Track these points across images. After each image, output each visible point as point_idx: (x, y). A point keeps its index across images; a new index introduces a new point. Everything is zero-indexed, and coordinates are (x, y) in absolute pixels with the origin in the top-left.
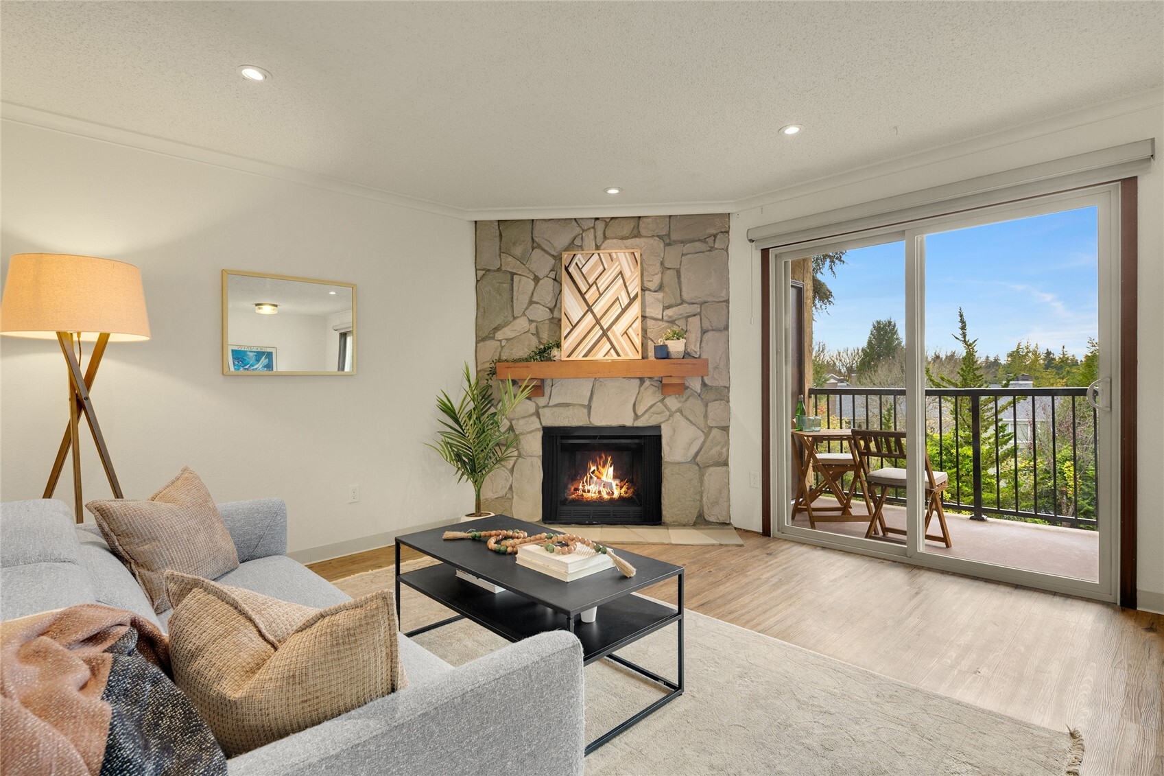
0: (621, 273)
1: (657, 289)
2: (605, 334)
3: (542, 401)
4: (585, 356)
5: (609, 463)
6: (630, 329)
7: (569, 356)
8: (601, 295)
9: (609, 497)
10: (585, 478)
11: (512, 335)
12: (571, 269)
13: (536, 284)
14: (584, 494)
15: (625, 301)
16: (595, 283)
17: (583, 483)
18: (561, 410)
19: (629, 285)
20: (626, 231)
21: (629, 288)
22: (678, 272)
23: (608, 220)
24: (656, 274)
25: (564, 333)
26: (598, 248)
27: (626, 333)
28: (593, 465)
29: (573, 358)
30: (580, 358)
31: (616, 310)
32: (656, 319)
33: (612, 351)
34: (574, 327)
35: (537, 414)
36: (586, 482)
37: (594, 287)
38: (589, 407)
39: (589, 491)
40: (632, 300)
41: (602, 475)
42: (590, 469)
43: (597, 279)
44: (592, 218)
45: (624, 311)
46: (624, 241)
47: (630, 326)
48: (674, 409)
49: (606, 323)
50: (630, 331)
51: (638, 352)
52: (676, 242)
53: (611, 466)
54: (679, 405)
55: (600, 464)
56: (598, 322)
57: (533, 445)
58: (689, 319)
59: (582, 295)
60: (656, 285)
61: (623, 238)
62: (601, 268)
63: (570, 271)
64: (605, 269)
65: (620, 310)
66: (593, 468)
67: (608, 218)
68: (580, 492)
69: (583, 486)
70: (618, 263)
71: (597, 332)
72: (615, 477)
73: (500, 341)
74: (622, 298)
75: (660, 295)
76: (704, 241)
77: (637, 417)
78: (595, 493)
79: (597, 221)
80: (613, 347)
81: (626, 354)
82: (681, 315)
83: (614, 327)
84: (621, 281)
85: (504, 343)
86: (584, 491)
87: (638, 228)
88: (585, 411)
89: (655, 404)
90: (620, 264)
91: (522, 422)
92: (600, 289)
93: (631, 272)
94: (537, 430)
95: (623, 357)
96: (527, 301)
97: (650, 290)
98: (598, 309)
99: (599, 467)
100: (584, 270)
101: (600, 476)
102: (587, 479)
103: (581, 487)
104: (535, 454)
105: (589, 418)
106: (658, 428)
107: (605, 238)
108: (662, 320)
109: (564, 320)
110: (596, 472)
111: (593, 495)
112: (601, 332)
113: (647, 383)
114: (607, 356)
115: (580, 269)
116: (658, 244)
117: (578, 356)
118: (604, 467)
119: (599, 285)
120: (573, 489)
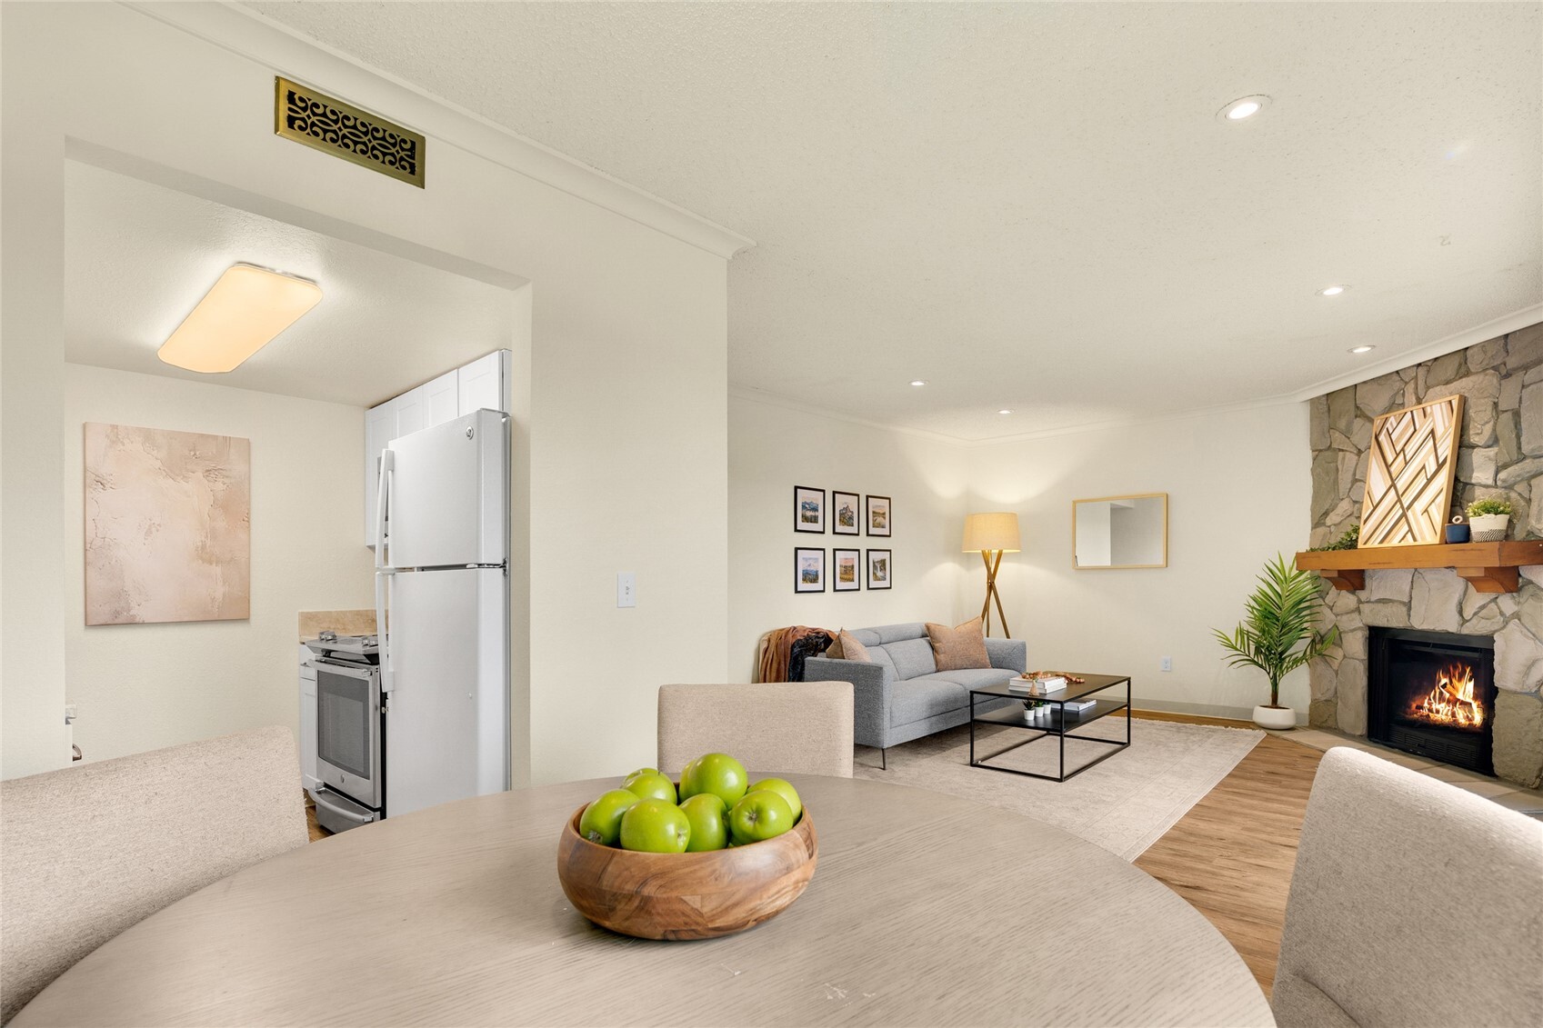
0: (1432, 432)
1: (1490, 443)
2: (1404, 515)
3: (1363, 595)
4: (1382, 542)
5: (1467, 676)
6: (1433, 505)
7: (1365, 543)
8: (1406, 464)
9: (1468, 723)
10: (1433, 693)
11: (1338, 519)
12: (1382, 438)
13: (1359, 456)
14: (1430, 714)
15: (1432, 467)
16: (1403, 449)
17: (1430, 699)
18: (1380, 606)
19: (1440, 446)
20: (1450, 373)
21: (1438, 451)
22: (1517, 414)
23: (1429, 364)
24: (1487, 423)
25: (1364, 516)
26: (1419, 401)
27: (1426, 511)
28: (1445, 677)
29: (1368, 546)
30: (1376, 545)
31: (1422, 481)
32: (1487, 486)
33: (1409, 535)
34: (1375, 508)
35: (1358, 610)
36: (1434, 697)
37: (1402, 455)
38: (1409, 605)
39: (1438, 712)
40: (1440, 466)
41: (1457, 691)
42: (1440, 681)
43: (1405, 445)
44: (1413, 366)
45: (1429, 481)
46: (1448, 386)
47: (1433, 501)
48: (1508, 613)
49: (1406, 501)
50: (1432, 508)
51: (1437, 535)
52: (1516, 370)
53: (1470, 680)
54: (1516, 608)
55: (1454, 676)
56: (1399, 500)
57: (1356, 646)
58: (1533, 482)
59: (1388, 467)
60: (1489, 438)
61: (1448, 382)
62: (1412, 429)
63: (1380, 439)
64: (1415, 430)
65: (1426, 481)
66: (1444, 681)
67: (1429, 361)
68: (1425, 712)
69: (1430, 704)
70: (1431, 419)
71: (1398, 512)
72: (1475, 697)
73: (1329, 527)
74: (1429, 464)
75: (1492, 452)
77: (1464, 621)
78: (1446, 715)
79: (1420, 368)
80: (1410, 530)
81: (1423, 538)
82: (1518, 476)
83: (1415, 503)
84: (1431, 442)
85: (1333, 529)
86: (1430, 710)
87: (1466, 363)
88: (1404, 609)
89: (1485, 605)
90: (1433, 420)
91: (1345, 618)
92: (1407, 457)
93: (1445, 428)
94: (1359, 628)
95: (1420, 542)
96: (1351, 479)
97: (1478, 446)
98: (1401, 485)
99: (1454, 680)
100: (1394, 437)
101: (1454, 692)
102: (1435, 695)
103: (1426, 705)
104: (1356, 656)
105: (1409, 619)
106: (1490, 639)
107: (1428, 388)
108: (1496, 486)
109: (1367, 500)
110: (1448, 686)
111: (1444, 717)
112: (1401, 511)
114: (1403, 542)
115: (1390, 435)
116: (1490, 380)
117: (1374, 543)
118: (1460, 680)
119: (1407, 452)
120: (1414, 706)
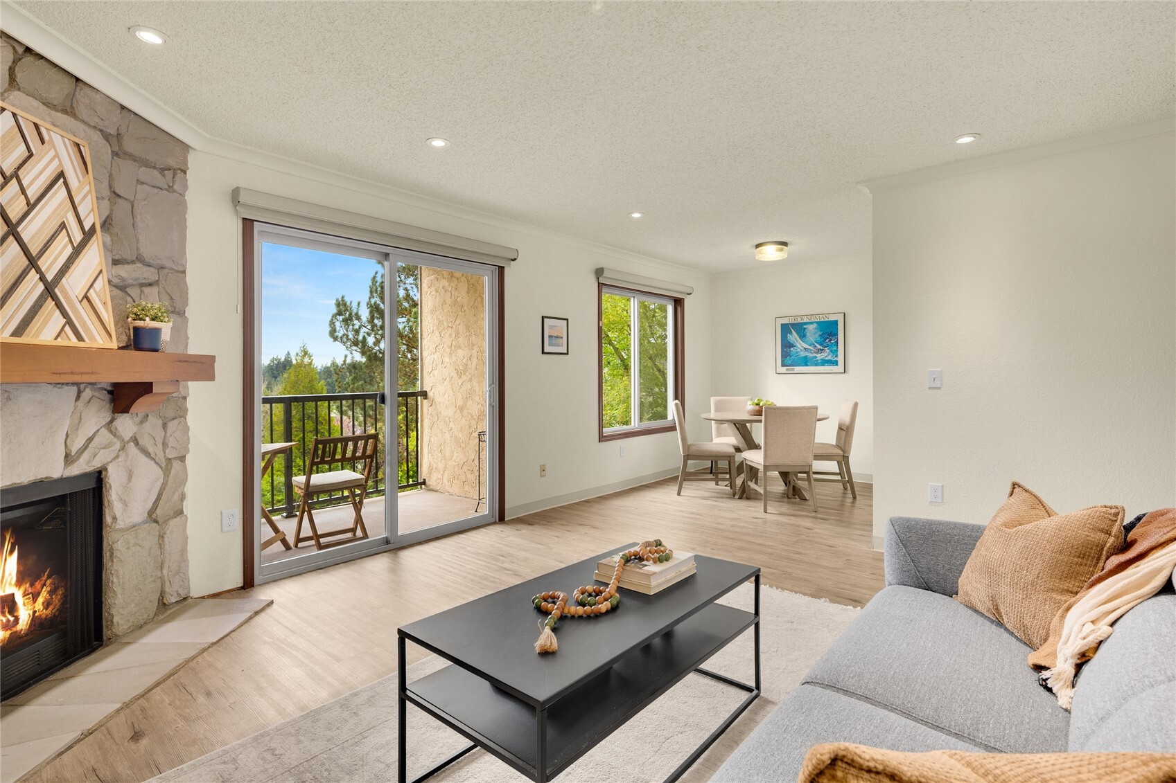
0: (61, 175)
2: (49, 290)
4: (18, 332)
6: (92, 290)
8: (30, 206)
15: (76, 233)
16: (16, 175)
19: (80, 204)
20: (56, 95)
21: (79, 209)
22: (133, 208)
27: (86, 297)
31: (63, 248)
33: (67, 329)
37: (17, 185)
40: (88, 235)
43: (19, 168)
45: (78, 251)
46: (59, 114)
47: (92, 285)
48: (126, 437)
49: (51, 264)
50: (92, 294)
51: (110, 335)
52: (128, 156)
54: (133, 430)
56: (33, 262)
64: (30, 154)
65: (70, 248)
70: (52, 153)
71: (32, 288)
74: (68, 222)
76: (162, 171)
77: (69, 459)
80: (69, 322)
81: (92, 338)
82: (133, 279)
83: (64, 280)
84: (63, 192)
89: (98, 430)
90: (58, 157)
92: (30, 193)
93: (79, 181)
95: (87, 343)
98: (29, 237)
106: (96, 473)
113: (87, 393)
114: (59, 339)
116: (104, 148)
117: (3, 333)
119: (25, 183)
